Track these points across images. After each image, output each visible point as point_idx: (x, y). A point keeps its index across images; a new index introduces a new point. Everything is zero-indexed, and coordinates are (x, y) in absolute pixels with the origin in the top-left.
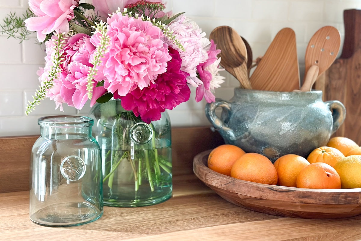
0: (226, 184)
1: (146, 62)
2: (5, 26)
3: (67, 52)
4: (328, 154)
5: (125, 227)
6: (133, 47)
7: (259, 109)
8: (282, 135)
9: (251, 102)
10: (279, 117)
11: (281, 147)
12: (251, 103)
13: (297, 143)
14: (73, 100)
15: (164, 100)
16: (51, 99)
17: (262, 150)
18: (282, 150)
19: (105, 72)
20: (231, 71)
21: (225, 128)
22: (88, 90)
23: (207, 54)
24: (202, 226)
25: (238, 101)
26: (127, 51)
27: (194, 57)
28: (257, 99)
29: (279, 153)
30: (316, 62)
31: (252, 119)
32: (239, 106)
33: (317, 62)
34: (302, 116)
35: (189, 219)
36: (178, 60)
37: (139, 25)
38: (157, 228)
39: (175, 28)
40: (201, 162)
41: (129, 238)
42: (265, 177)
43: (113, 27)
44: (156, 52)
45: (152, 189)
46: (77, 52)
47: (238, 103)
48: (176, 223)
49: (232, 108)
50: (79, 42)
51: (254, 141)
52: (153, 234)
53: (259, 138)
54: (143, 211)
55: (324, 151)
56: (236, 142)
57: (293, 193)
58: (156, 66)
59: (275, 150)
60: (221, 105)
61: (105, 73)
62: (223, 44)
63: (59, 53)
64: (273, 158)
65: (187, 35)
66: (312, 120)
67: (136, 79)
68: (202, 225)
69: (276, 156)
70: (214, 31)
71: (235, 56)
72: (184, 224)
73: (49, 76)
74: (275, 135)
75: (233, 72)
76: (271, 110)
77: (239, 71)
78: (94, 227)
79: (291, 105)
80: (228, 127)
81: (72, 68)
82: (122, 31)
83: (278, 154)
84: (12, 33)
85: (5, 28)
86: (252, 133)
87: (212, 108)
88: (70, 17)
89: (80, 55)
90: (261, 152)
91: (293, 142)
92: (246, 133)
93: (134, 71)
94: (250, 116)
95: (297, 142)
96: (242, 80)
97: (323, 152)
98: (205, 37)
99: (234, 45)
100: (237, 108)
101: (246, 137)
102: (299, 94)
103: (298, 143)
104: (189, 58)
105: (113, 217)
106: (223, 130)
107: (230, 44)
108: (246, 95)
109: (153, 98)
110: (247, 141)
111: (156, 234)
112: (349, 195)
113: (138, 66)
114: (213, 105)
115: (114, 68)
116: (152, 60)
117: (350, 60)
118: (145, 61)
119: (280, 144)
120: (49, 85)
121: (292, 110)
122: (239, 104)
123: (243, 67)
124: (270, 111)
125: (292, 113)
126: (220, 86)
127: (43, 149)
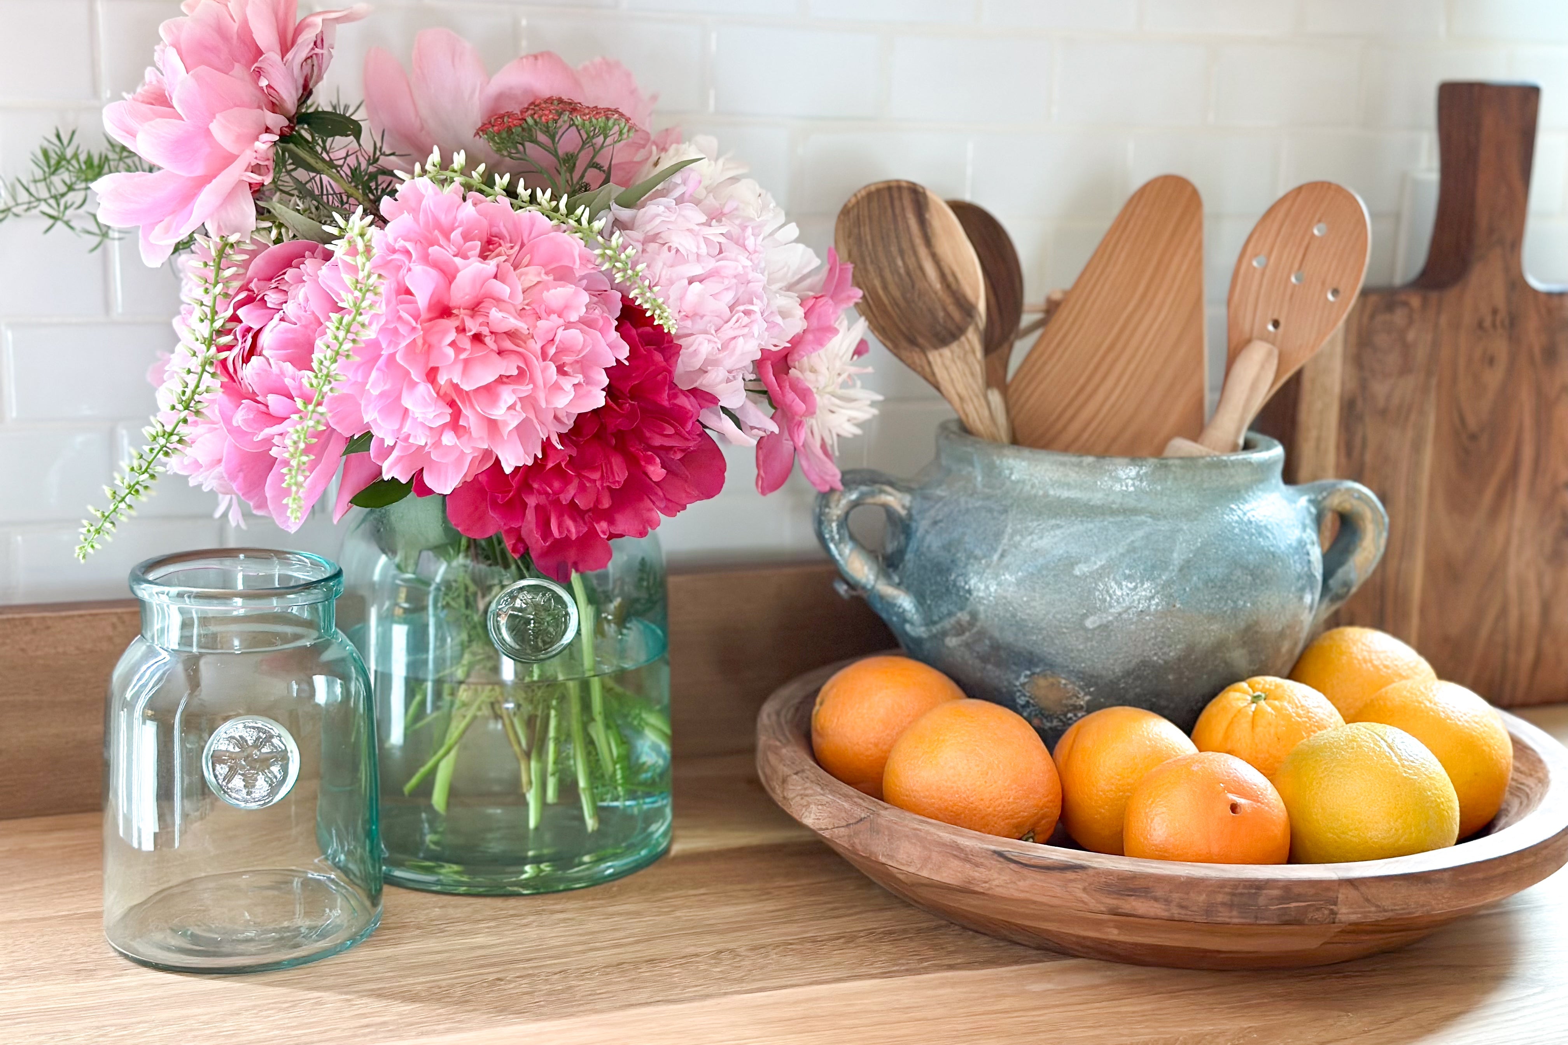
0: (848, 825)
1: (521, 372)
2: (35, 181)
3: (240, 313)
4: (1269, 709)
5: (444, 983)
6: (472, 317)
7: (1010, 525)
8: (1094, 629)
9: (987, 490)
10: (1087, 560)
11: (1092, 676)
12: (988, 498)
13: (1157, 662)
14: (268, 495)
15: (606, 504)
16: (192, 483)
17: (1023, 685)
18: (1096, 684)
19: (367, 406)
20: (917, 361)
21: (885, 589)
22: (290, 486)
23: (800, 312)
24: (736, 988)
25: (940, 484)
26: (445, 332)
27: (732, 334)
28: (1008, 483)
29: (1087, 698)
30: (1271, 328)
31: (983, 562)
32: (940, 504)
33: (1276, 324)
34: (1177, 558)
35: (697, 955)
36: (662, 351)
37: (501, 224)
38: (563, 991)
39: (658, 221)
40: (783, 720)
41: (448, 1031)
42: (1004, 800)
43: (396, 240)
44: (560, 334)
45: (591, 823)
46: (277, 317)
47: (939, 492)
48: (645, 972)
49: (914, 512)
50: (286, 277)
51: (992, 647)
52: (542, 1014)
53: (1008, 636)
54: (538, 913)
55: (1258, 697)
56: (927, 646)
57: (1081, 874)
58: (561, 389)
59: (1070, 686)
60: (870, 500)
61: (367, 413)
62: (894, 249)
63: (213, 317)
64: (1065, 715)
65: (704, 250)
66: (1217, 571)
67: (481, 438)
68: (741, 980)
69: (1076, 708)
70: (853, 200)
71: (939, 300)
72: (670, 975)
73: (173, 408)
74: (1067, 628)
75: (927, 368)
76: (1058, 532)
77: (948, 362)
78: (330, 981)
79: (1135, 511)
80: (898, 585)
81: (256, 379)
82: (426, 259)
83: (1083, 700)
84: (64, 212)
85: (37, 188)
86: (982, 616)
87: (836, 511)
88: (256, 178)
89: (287, 331)
90: (1019, 691)
91: (1141, 658)
92: (959, 615)
93: (472, 407)
94: (978, 552)
95: (1155, 658)
96: (961, 398)
97: (1256, 699)
98: (797, 241)
99: (935, 257)
100: (932, 513)
101: (960, 630)
102: (1173, 469)
103: (1161, 662)
104: (709, 341)
105: (417, 936)
106: (881, 598)
107: (923, 252)
108: (971, 464)
109: (565, 499)
110: (967, 645)
111: (551, 1016)
112: (1296, 890)
113: (489, 391)
114: (839, 500)
115: (399, 397)
116: (543, 364)
117: (1451, 294)
118: (518, 367)
119: (1089, 663)
120: (168, 445)
121: (1140, 533)
122: (941, 498)
123: (967, 347)
124: (1052, 533)
125: (1137, 544)
126: (858, 431)
127: (145, 685)
